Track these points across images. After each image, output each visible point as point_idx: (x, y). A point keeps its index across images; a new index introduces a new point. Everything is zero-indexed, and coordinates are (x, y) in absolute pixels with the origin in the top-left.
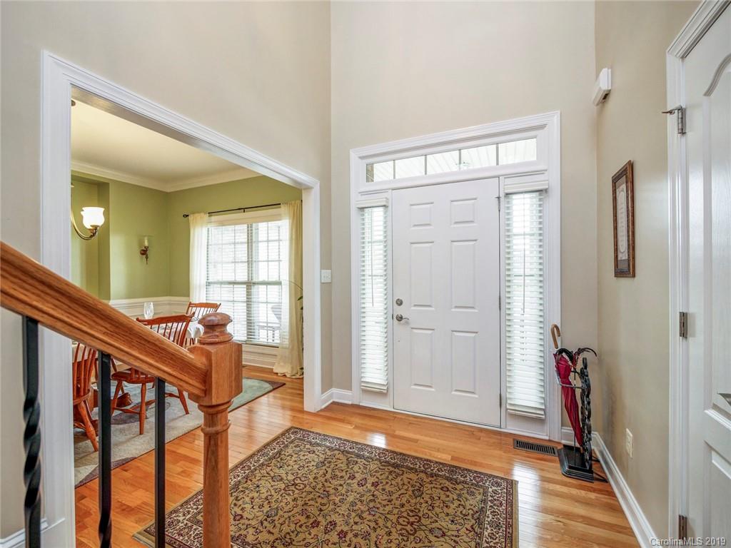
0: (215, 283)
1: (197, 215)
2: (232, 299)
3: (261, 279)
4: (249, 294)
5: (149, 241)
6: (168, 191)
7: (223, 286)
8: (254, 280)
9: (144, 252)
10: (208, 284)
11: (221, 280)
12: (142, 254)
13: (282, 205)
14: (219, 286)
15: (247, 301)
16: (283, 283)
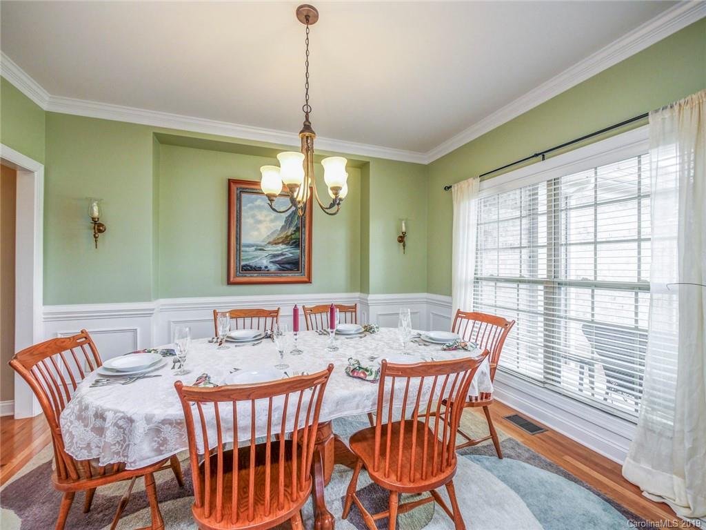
0: (486, 279)
1: (462, 183)
2: (516, 307)
3: (572, 277)
4: (550, 302)
5: (406, 227)
6: (426, 162)
7: (499, 284)
8: (562, 278)
9: (402, 239)
10: (477, 280)
11: (495, 275)
12: (400, 241)
13: (650, 118)
14: (493, 284)
15: (545, 314)
16: (652, 288)
